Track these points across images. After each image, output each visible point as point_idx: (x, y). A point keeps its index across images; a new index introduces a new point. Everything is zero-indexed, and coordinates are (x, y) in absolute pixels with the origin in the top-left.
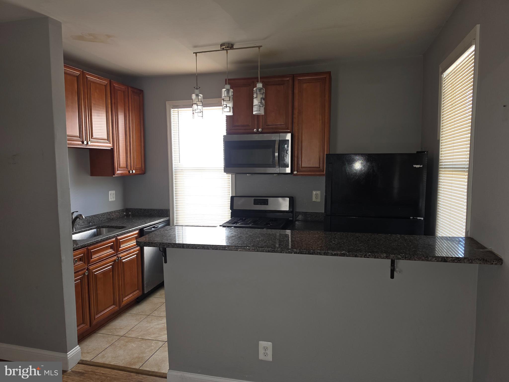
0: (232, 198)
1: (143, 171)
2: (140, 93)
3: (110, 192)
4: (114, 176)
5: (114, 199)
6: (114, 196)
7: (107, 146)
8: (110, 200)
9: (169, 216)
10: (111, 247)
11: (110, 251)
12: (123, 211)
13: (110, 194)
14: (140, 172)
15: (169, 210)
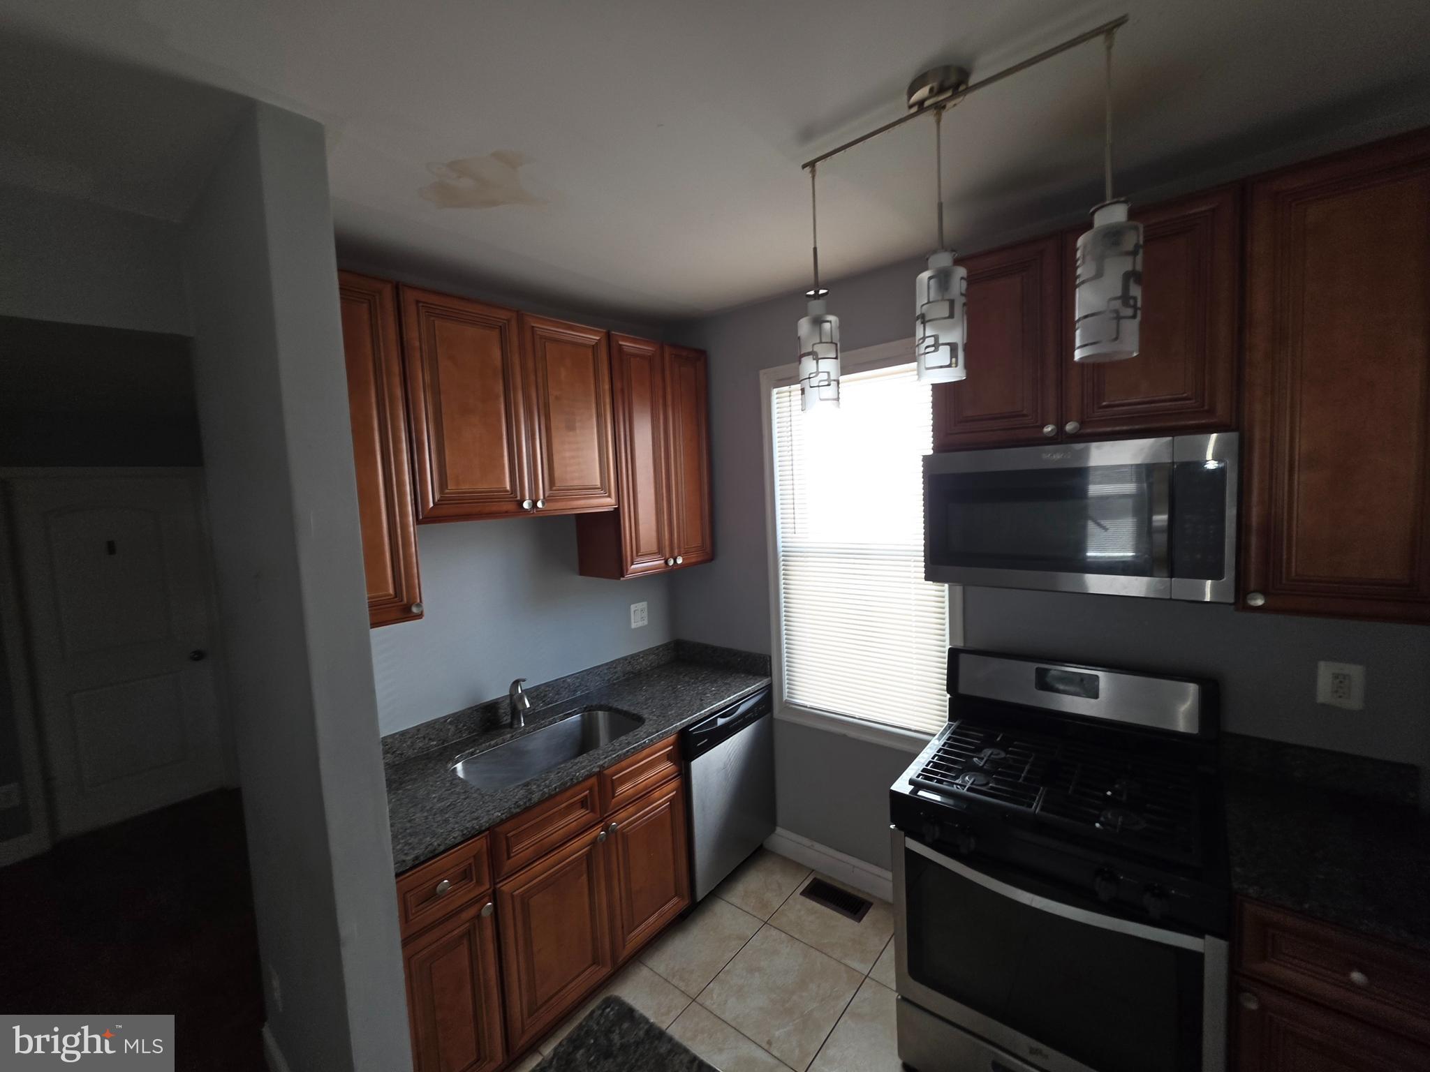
0: (954, 655)
1: (709, 553)
2: (697, 359)
3: (633, 607)
4: (622, 579)
5: (646, 622)
6: (645, 614)
7: (606, 503)
8: (634, 626)
9: (771, 675)
10: (583, 803)
11: (579, 816)
12: (665, 647)
13: (635, 611)
14: (699, 559)
15: (770, 657)
